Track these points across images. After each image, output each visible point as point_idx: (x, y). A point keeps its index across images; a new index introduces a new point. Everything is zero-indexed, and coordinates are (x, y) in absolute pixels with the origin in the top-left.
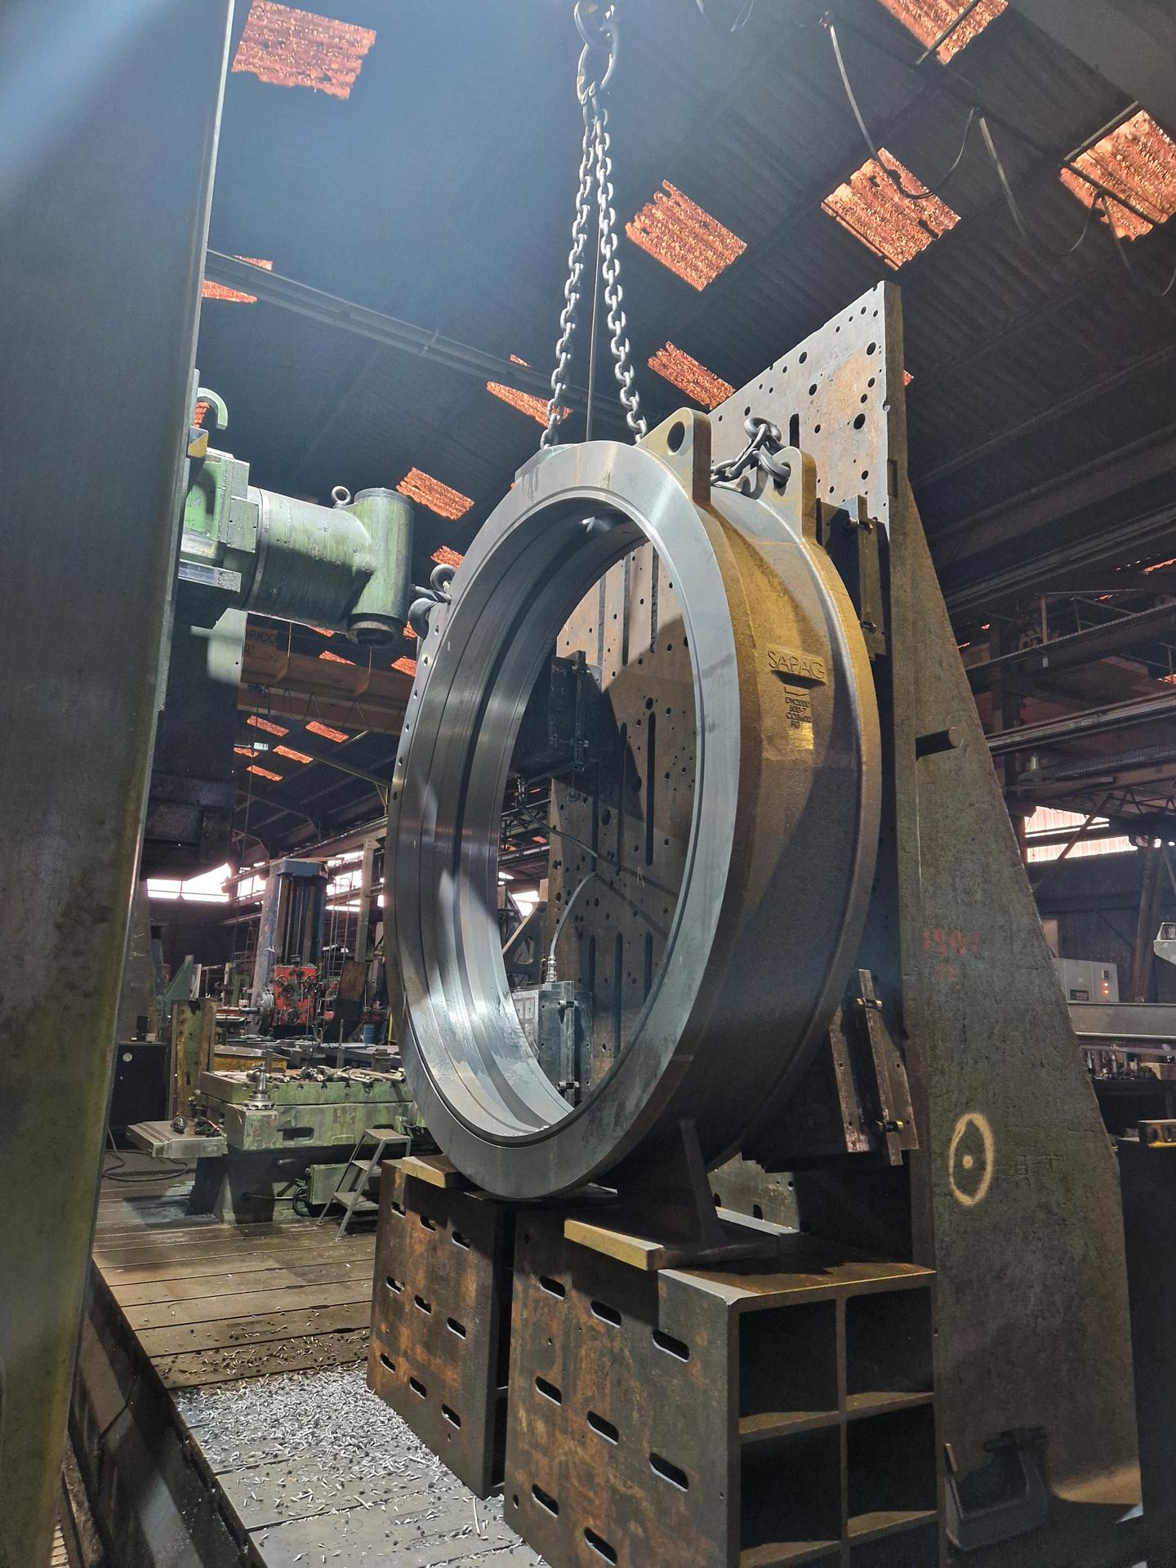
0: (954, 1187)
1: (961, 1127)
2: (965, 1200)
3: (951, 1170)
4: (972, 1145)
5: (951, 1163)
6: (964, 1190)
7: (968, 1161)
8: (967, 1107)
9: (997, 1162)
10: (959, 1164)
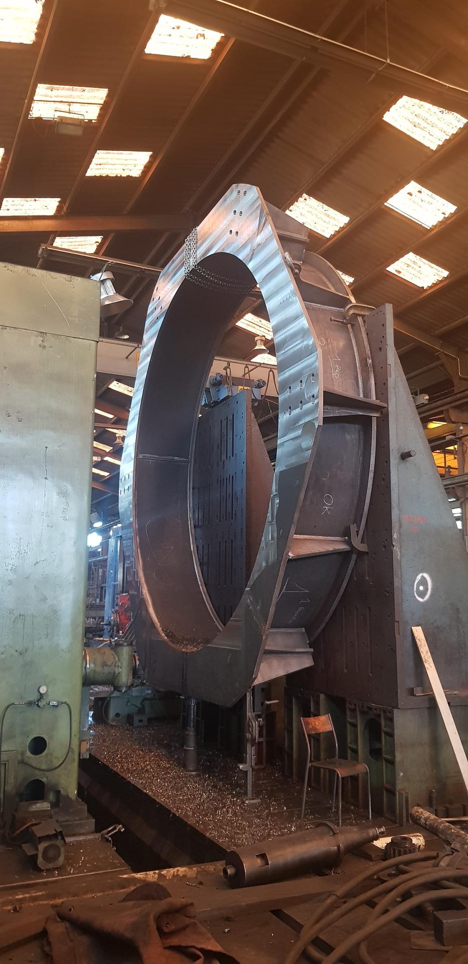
0: (416, 595)
1: (419, 577)
2: (420, 600)
3: (415, 590)
4: (423, 582)
5: (415, 588)
6: (420, 596)
7: (421, 588)
8: (422, 571)
9: (433, 589)
10: (418, 588)
